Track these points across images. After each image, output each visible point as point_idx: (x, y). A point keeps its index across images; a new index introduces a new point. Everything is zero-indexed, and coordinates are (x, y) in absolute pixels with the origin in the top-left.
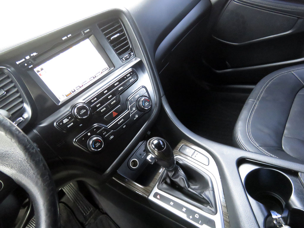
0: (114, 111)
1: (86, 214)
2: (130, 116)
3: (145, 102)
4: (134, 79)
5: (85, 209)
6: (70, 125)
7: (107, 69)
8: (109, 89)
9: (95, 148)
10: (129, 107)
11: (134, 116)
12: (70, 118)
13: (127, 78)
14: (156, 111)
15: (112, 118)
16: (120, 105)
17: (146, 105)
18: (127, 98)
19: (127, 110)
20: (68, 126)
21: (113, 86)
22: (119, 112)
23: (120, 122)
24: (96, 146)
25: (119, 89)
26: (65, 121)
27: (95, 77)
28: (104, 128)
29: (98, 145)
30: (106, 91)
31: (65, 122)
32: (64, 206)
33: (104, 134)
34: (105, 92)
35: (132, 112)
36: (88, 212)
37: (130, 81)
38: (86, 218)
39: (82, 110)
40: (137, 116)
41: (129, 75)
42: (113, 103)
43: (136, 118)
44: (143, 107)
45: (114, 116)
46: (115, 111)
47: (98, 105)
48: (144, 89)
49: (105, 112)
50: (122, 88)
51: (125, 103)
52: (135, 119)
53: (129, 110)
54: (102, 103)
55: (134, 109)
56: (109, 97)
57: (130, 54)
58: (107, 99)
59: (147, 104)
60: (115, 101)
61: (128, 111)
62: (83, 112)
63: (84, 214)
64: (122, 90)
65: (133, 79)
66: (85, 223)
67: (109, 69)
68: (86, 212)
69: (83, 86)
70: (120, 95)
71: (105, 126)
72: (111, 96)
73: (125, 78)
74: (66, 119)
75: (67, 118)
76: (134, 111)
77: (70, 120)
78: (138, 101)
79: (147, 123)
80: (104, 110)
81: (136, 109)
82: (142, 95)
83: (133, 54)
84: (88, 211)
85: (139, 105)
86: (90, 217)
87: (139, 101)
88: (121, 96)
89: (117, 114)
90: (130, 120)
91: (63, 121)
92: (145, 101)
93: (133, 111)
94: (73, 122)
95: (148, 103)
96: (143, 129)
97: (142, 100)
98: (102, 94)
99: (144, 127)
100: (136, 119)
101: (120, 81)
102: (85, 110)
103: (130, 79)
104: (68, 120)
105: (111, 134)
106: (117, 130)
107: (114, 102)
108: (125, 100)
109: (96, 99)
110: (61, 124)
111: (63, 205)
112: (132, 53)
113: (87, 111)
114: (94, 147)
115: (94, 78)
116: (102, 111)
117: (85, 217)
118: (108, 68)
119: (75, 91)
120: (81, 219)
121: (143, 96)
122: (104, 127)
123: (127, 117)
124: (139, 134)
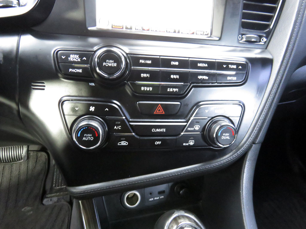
0: (161, 104)
1: (55, 186)
2: (182, 134)
3: (226, 133)
4: (237, 79)
5: (59, 181)
6: (74, 71)
7: (206, 35)
8: (183, 63)
9: (79, 139)
10: (192, 118)
11: (187, 138)
12: (85, 58)
13: (228, 69)
14: (229, 159)
15: (150, 114)
16: (179, 103)
17: (223, 138)
18: (200, 100)
19: (184, 119)
20: (70, 70)
21: (194, 64)
22: (169, 113)
23: (158, 130)
24: (84, 138)
25: (200, 77)
26: (74, 58)
27: (177, 32)
28: (124, 118)
29: (89, 137)
30: (177, 63)
31: (71, 60)
32: (46, 159)
33: (115, 127)
34: (173, 63)
35: (189, 129)
36: (58, 186)
37: (229, 78)
38: (52, 190)
39: (111, 61)
40: (191, 143)
41: (235, 67)
42: (171, 90)
43: (187, 144)
44: (214, 136)
45: (155, 113)
46: (165, 107)
47: (145, 75)
48: (240, 107)
49: (147, 96)
50: (206, 78)
51: (190, 107)
52: (184, 144)
53: (187, 122)
54: (154, 76)
55: (197, 127)
56: (172, 76)
57: (260, 37)
58: (166, 77)
59: (226, 137)
60: (177, 90)
61: (185, 124)
62: (110, 65)
63: (54, 185)
64: (203, 81)
65: (235, 78)
66: (48, 194)
67: (209, 36)
68: (57, 185)
69: (148, 30)
70: (194, 87)
71: (128, 117)
72: (178, 77)
73: (224, 66)
74: (77, 56)
75: (81, 56)
76: (195, 131)
77: (82, 62)
78: (213, 120)
79: (199, 167)
80: (148, 89)
81: (201, 130)
82: (227, 116)
83: (265, 42)
84: (60, 185)
85: (210, 128)
86: (56, 192)
87: (216, 122)
88: (193, 89)
89: (164, 113)
90: (176, 139)
91: (71, 56)
92: (227, 130)
93: (192, 129)
94: (83, 69)
95: (228, 138)
96: (185, 170)
97: (223, 124)
98: (166, 62)
99: (188, 170)
100: (186, 146)
101: (212, 65)
102: (115, 65)
103: (230, 76)
104: (79, 60)
105: (127, 139)
106: (141, 138)
107: (175, 90)
108: (194, 102)
109: (149, 62)
110: (63, 57)
111: (47, 157)
112: (265, 40)
113: (118, 68)
114: (79, 135)
115: (175, 32)
116: (142, 88)
117: (52, 188)
118: (208, 34)
119: (131, 29)
120: (48, 187)
121: (228, 118)
122: (125, 116)
123: (174, 131)
124: (171, 173)
